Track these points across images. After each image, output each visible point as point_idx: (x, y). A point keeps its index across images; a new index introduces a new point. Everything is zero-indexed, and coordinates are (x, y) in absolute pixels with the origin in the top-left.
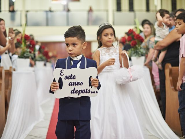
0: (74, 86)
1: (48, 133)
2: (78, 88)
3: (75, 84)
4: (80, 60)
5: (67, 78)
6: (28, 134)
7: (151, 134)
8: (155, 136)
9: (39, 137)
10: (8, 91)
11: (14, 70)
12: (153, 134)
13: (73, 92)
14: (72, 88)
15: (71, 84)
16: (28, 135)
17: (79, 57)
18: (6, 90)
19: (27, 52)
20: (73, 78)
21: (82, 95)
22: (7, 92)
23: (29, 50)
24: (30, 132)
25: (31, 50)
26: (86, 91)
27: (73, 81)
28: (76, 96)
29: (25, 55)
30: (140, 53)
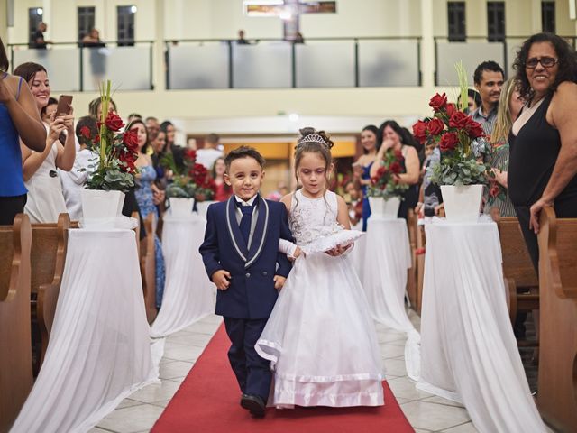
6: (96, 424)
11: (75, 226)
19: (114, 169)
23: (116, 162)
25: (125, 164)
29: (106, 178)
30: (466, 172)
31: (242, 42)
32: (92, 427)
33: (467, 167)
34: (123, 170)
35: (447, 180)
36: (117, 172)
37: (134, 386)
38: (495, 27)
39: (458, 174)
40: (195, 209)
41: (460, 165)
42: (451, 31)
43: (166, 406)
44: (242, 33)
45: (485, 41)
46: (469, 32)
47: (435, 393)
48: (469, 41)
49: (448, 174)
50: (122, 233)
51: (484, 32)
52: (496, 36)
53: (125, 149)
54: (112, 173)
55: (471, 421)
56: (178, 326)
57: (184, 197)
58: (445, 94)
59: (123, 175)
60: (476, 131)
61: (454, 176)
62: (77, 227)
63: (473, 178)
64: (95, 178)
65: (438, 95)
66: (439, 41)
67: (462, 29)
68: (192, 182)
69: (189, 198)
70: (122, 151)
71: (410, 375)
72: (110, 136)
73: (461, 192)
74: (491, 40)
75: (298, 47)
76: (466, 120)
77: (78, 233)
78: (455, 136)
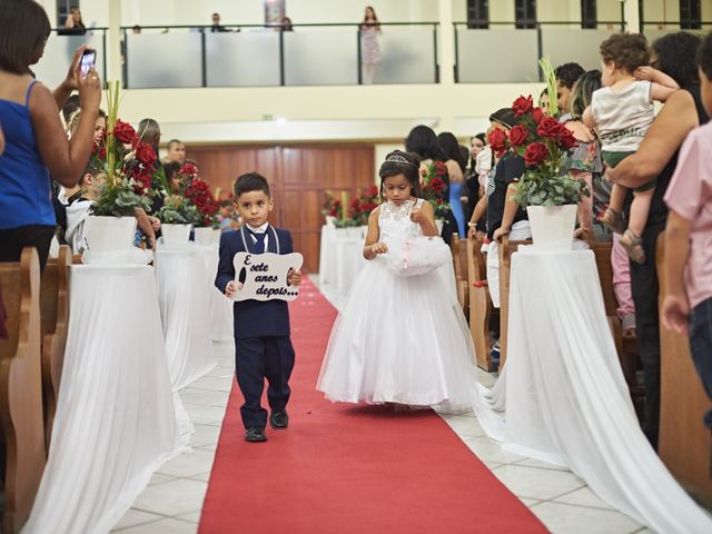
0: (263, 283)
1: (206, 501)
2: (269, 285)
3: (265, 279)
4: (266, 232)
5: (255, 268)
6: (131, 505)
7: (603, 506)
8: (617, 511)
9: (172, 517)
10: (55, 338)
11: (77, 261)
12: (610, 501)
13: (260, 292)
14: (260, 284)
15: (258, 279)
16: (132, 508)
17: (264, 227)
18: (47, 337)
19: (127, 190)
20: (264, 270)
21: (273, 297)
22: (49, 343)
24: (138, 497)
25: (140, 184)
26: (281, 292)
27: (262, 274)
28: (263, 298)
29: (117, 201)
30: (559, 190)
31: (218, 28)
32: (127, 508)
33: (560, 184)
34: (138, 191)
35: (535, 199)
36: (132, 194)
37: (160, 457)
38: (524, 9)
39: (548, 192)
40: (192, 237)
41: (551, 181)
42: (471, 15)
43: (207, 479)
44: (216, 17)
45: (513, 27)
46: (493, 17)
47: (527, 455)
48: (491, 26)
49: (534, 193)
50: (137, 270)
51: (511, 17)
52: (525, 21)
53: (141, 166)
54: (125, 195)
55: (586, 486)
56: (181, 383)
57: (181, 222)
58: (530, 96)
59: (138, 197)
60: (568, 141)
61: (543, 194)
62: (81, 263)
63: (566, 197)
64: (102, 202)
65: (522, 98)
66: (459, 27)
67: (484, 12)
68: (191, 204)
69: (186, 223)
70: (136, 169)
71: (490, 434)
72: (118, 149)
73: (552, 214)
74: (519, 26)
75: (287, 34)
76: (559, 128)
77: (84, 270)
78: (544, 147)
